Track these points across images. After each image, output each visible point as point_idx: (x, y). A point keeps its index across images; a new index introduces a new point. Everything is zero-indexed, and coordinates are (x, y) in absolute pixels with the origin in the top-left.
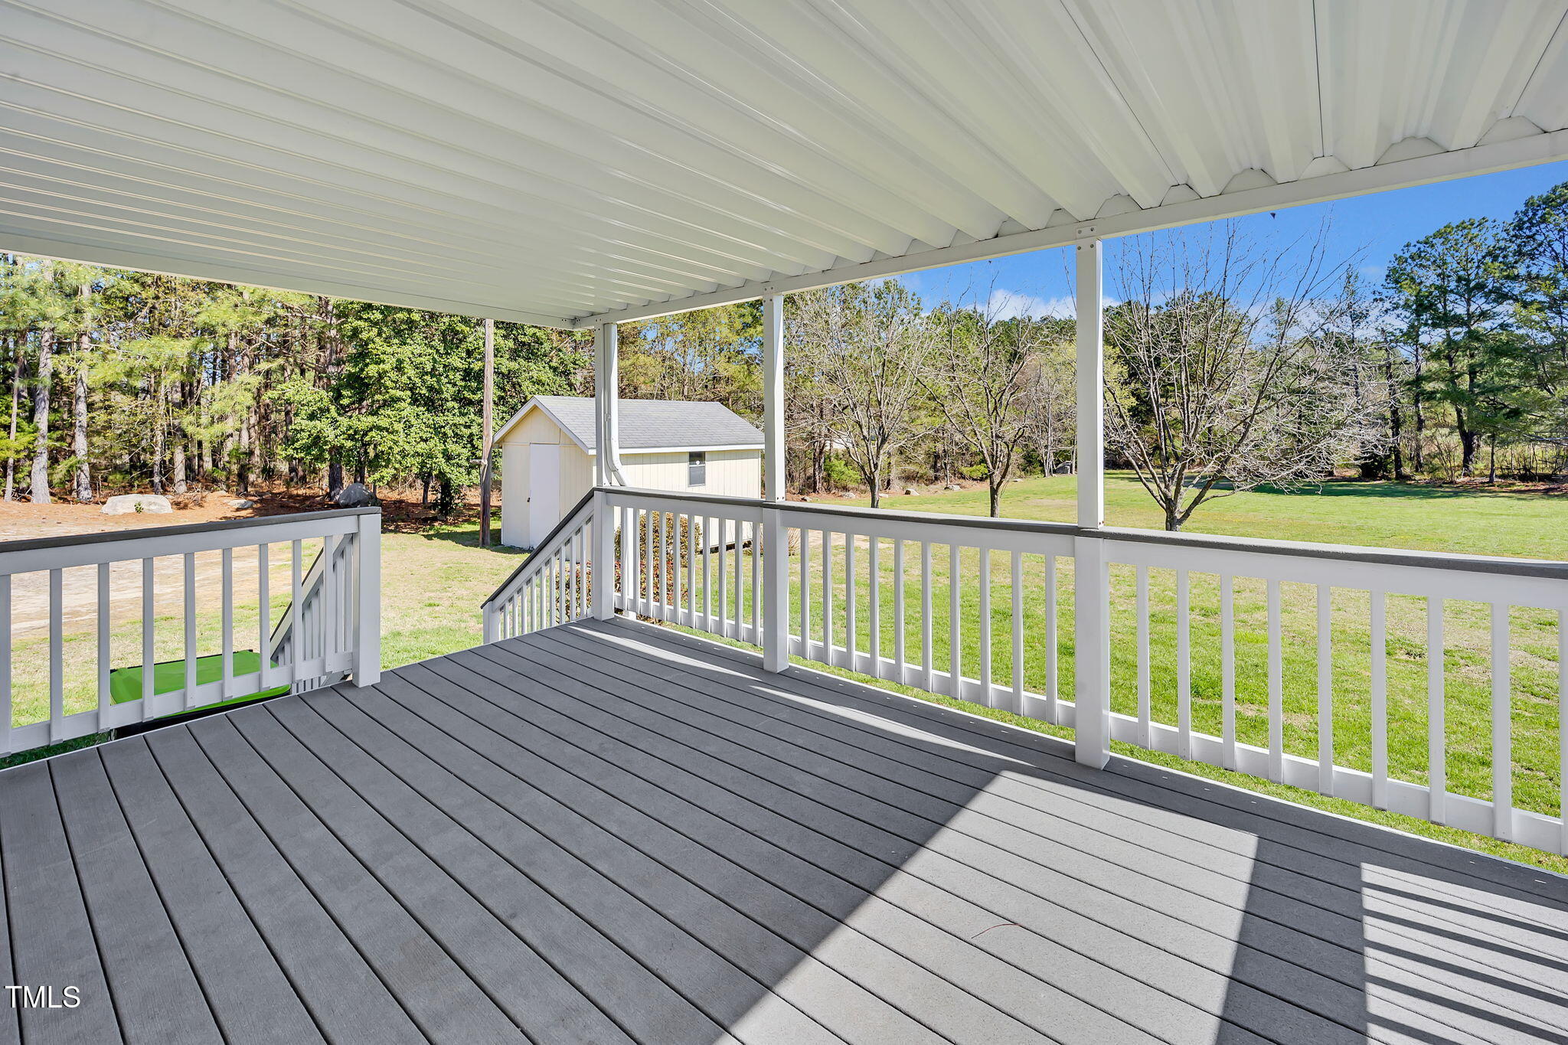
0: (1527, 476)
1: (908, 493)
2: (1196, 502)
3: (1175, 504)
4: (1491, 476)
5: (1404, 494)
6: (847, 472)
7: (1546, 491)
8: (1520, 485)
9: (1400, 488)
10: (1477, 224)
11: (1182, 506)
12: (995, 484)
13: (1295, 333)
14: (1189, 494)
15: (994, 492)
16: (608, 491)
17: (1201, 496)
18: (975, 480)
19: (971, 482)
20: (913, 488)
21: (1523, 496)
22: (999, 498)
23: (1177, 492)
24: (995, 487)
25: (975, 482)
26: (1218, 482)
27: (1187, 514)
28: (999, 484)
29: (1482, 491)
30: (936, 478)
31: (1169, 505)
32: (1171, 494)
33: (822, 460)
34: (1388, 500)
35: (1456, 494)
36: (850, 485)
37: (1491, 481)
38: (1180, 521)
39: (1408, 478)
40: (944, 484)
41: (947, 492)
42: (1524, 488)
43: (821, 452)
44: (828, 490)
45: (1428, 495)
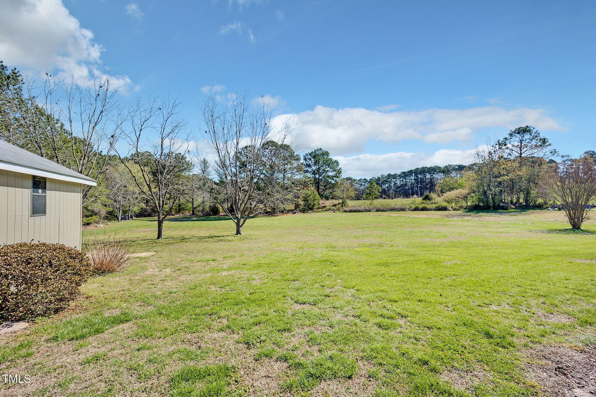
38: (241, 226)
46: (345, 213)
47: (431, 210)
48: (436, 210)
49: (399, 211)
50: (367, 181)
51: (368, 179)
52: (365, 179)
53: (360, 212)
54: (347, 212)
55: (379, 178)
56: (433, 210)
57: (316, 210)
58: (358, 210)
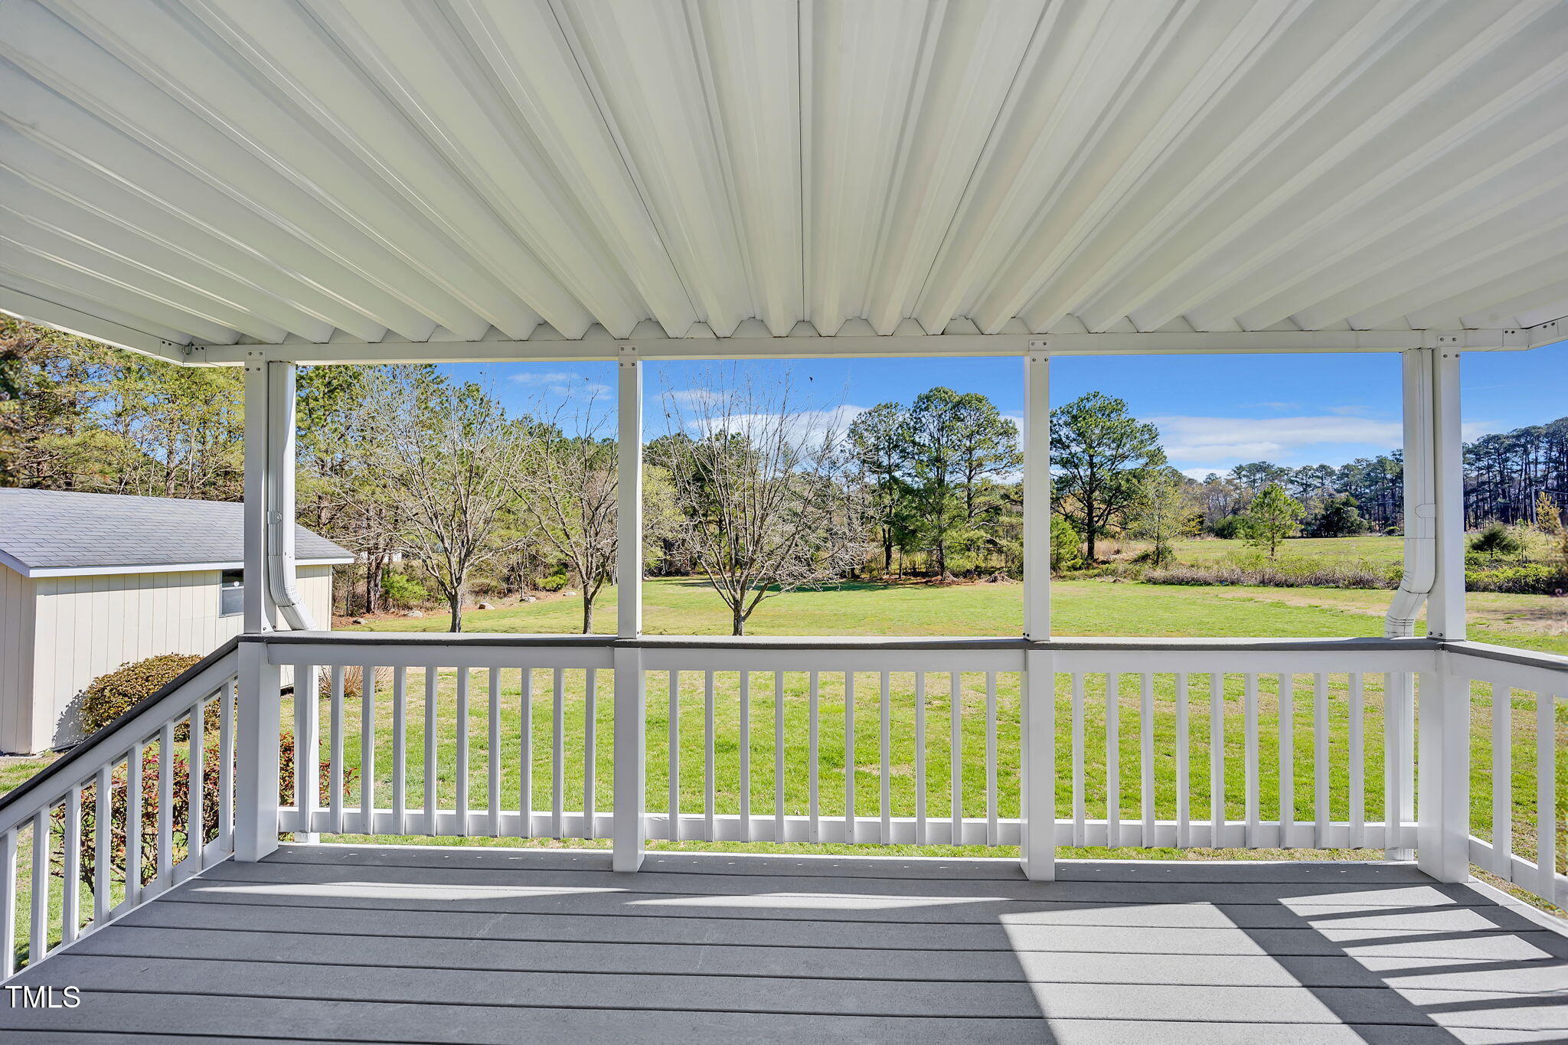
0: (915, 573)
1: (482, 607)
2: (756, 602)
3: (741, 605)
4: (899, 574)
5: (859, 588)
6: (410, 588)
7: (926, 583)
8: (914, 580)
9: (856, 584)
10: (894, 406)
11: (745, 606)
12: (589, 594)
13: (797, 470)
14: (751, 595)
15: (588, 602)
16: (271, 641)
17: (760, 596)
18: (548, 591)
19: (544, 593)
20: (486, 601)
21: (917, 586)
22: (592, 607)
23: (742, 595)
24: (589, 597)
25: (548, 593)
26: (772, 585)
27: (749, 613)
28: (594, 594)
29: (897, 585)
30: (510, 591)
31: (737, 605)
32: (738, 597)
33: (379, 578)
34: (851, 592)
35: (885, 587)
36: (413, 602)
37: (900, 577)
38: (744, 619)
39: (858, 577)
40: (518, 596)
41: (523, 604)
42: (915, 581)
43: (378, 567)
44: (386, 609)
45: (872, 588)
46: (1150, 587)
47: (1485, 589)
48: (1509, 590)
49: (1347, 587)
50: (1332, 473)
51: (1337, 468)
52: (1323, 467)
53: (1201, 585)
54: (1155, 583)
55: (1381, 462)
56: (1492, 591)
57: (1065, 573)
58: (1193, 579)
